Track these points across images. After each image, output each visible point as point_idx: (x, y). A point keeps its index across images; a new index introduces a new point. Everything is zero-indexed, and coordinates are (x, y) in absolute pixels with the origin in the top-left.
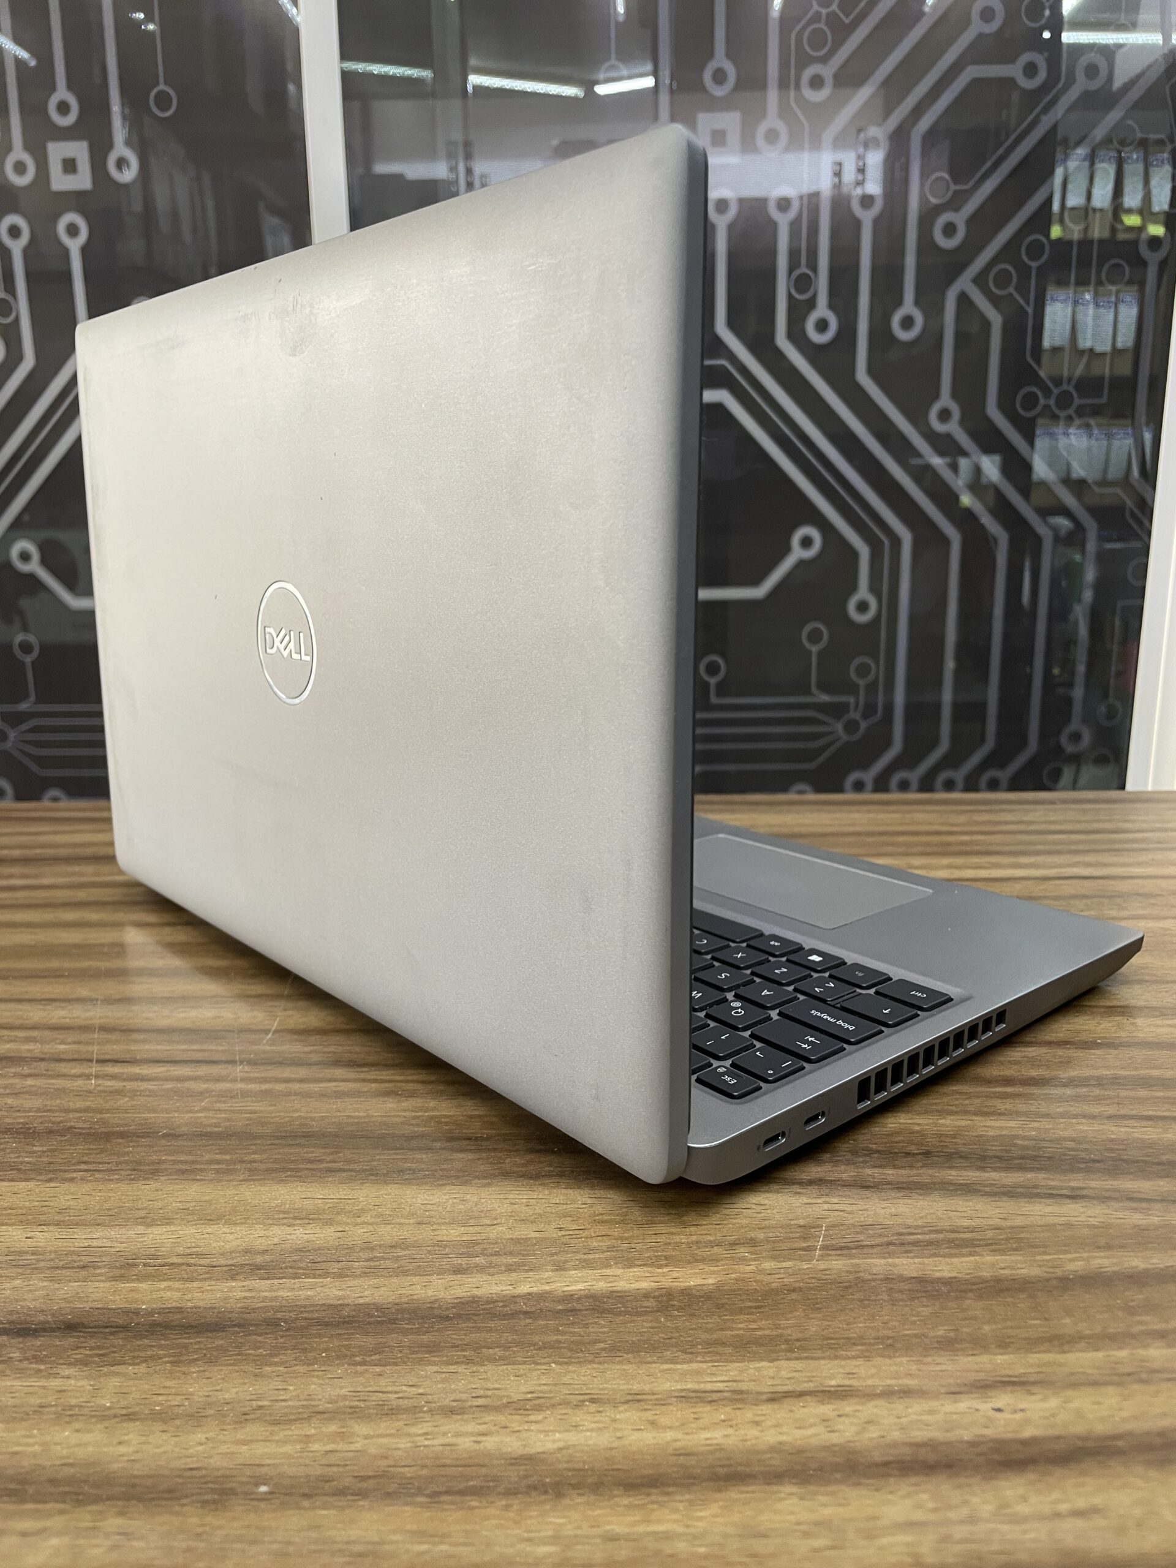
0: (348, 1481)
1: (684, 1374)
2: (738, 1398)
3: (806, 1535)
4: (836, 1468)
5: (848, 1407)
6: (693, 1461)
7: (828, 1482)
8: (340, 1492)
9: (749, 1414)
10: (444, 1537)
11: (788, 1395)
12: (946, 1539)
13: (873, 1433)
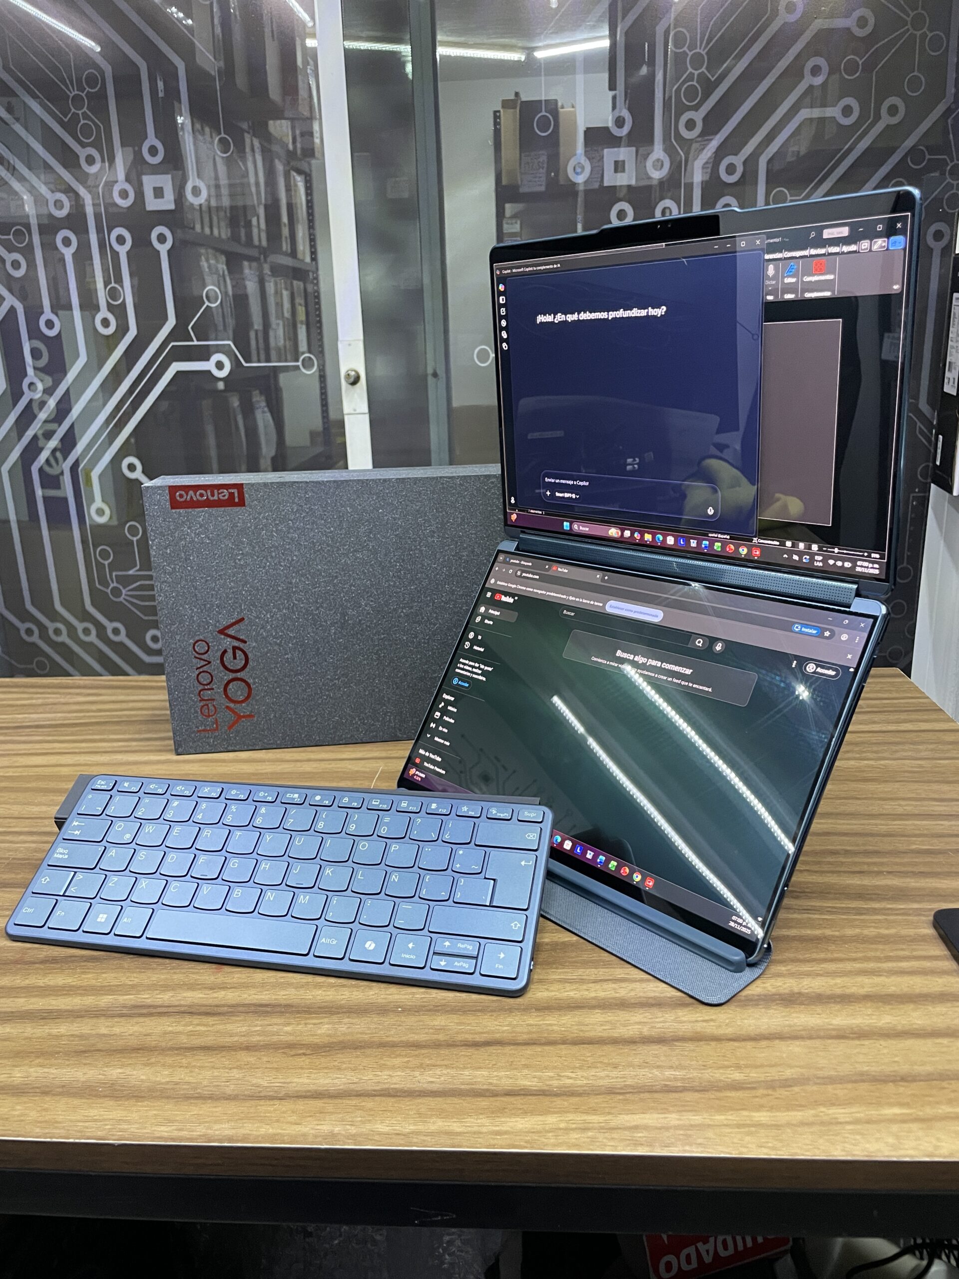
0: (431, 1007)
1: (560, 973)
2: (582, 981)
3: (602, 1025)
4: (616, 1005)
5: (623, 985)
6: (562, 1002)
7: (611, 1009)
8: (430, 1010)
9: (585, 987)
10: (469, 1024)
11: (601, 980)
12: (653, 1027)
13: (633, 994)
